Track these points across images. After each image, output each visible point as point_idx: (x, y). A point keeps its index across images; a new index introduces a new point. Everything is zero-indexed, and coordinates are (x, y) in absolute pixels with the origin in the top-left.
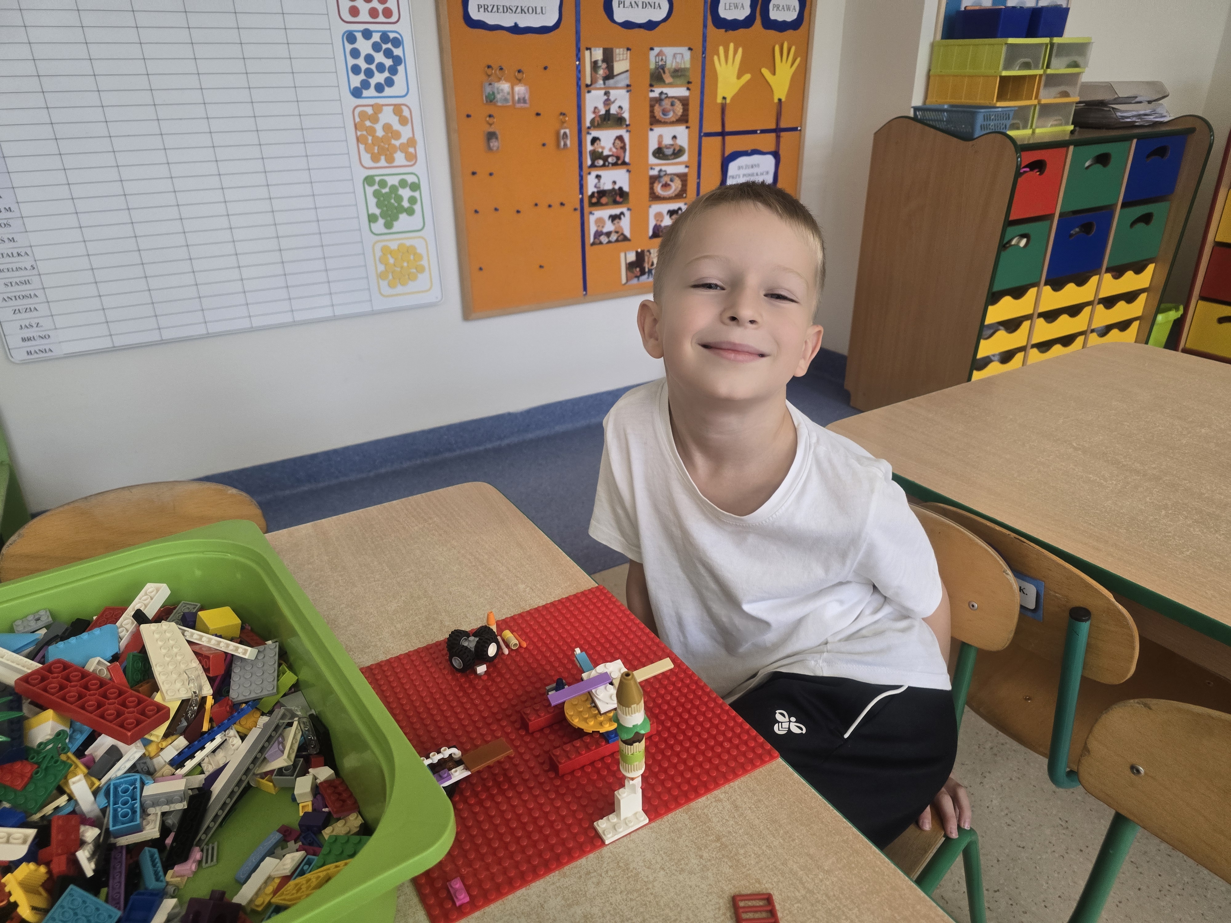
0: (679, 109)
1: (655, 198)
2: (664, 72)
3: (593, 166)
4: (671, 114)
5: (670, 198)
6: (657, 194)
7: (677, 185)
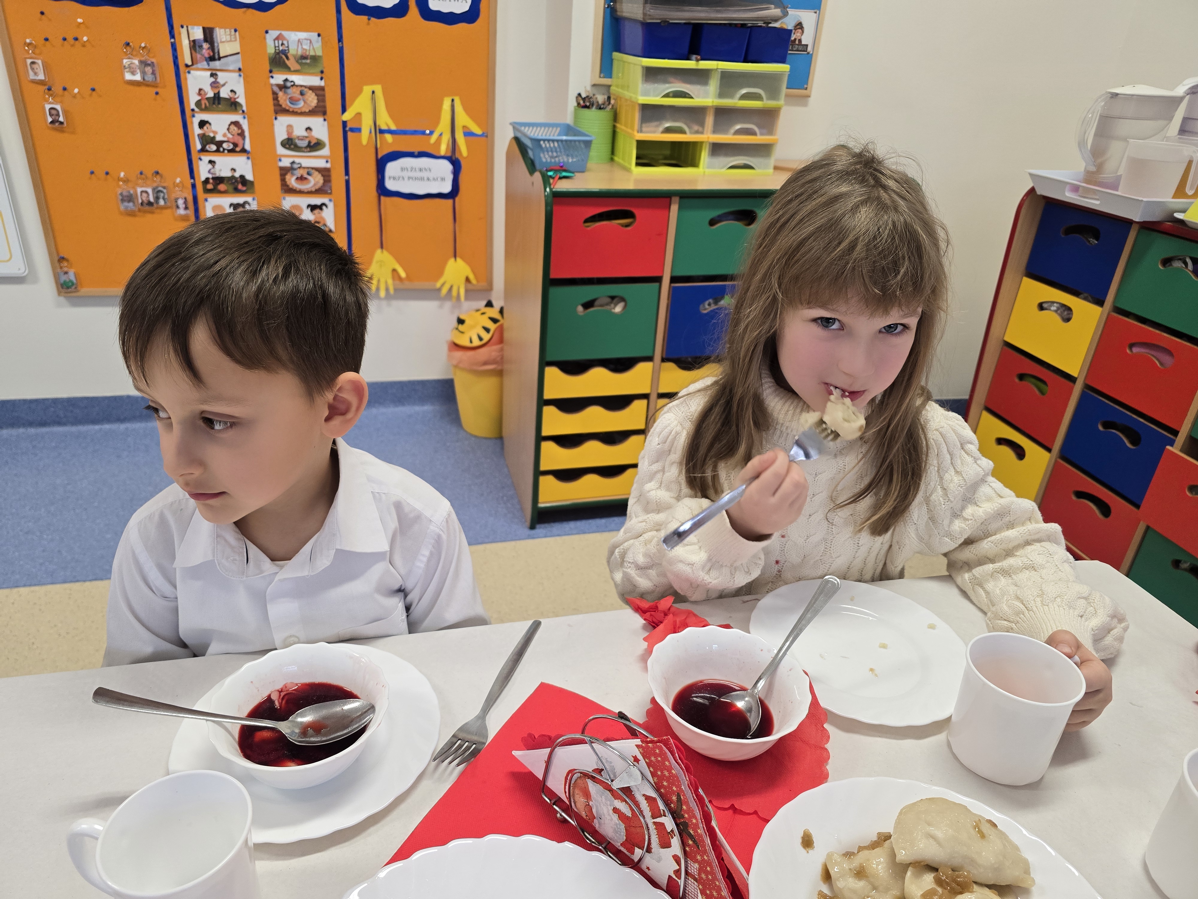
1: (288, 190)
5: (310, 193)
6: (291, 186)
7: (317, 180)
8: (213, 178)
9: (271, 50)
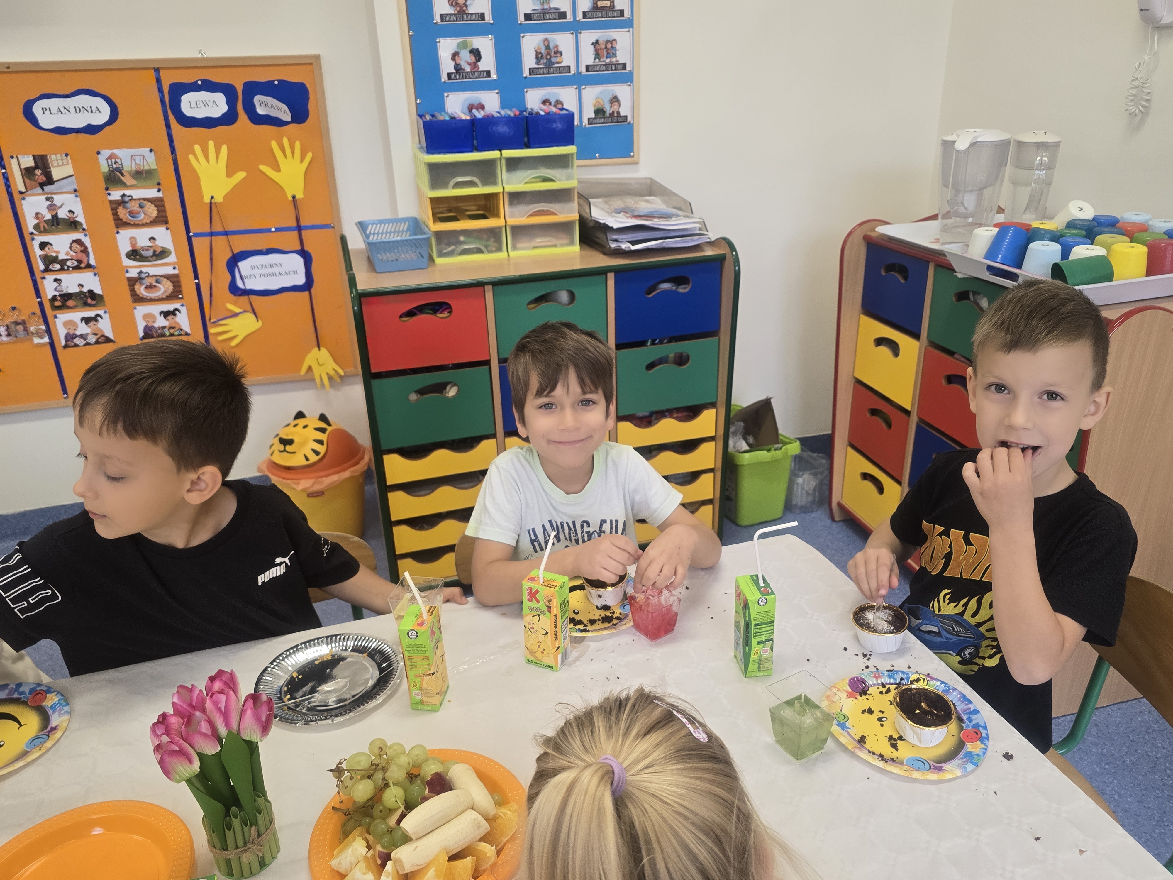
0: (152, 211)
1: (138, 299)
2: (122, 174)
3: (47, 270)
4: (142, 216)
5: (160, 300)
6: (141, 296)
7: (166, 286)
8: (60, 295)
9: (105, 169)
